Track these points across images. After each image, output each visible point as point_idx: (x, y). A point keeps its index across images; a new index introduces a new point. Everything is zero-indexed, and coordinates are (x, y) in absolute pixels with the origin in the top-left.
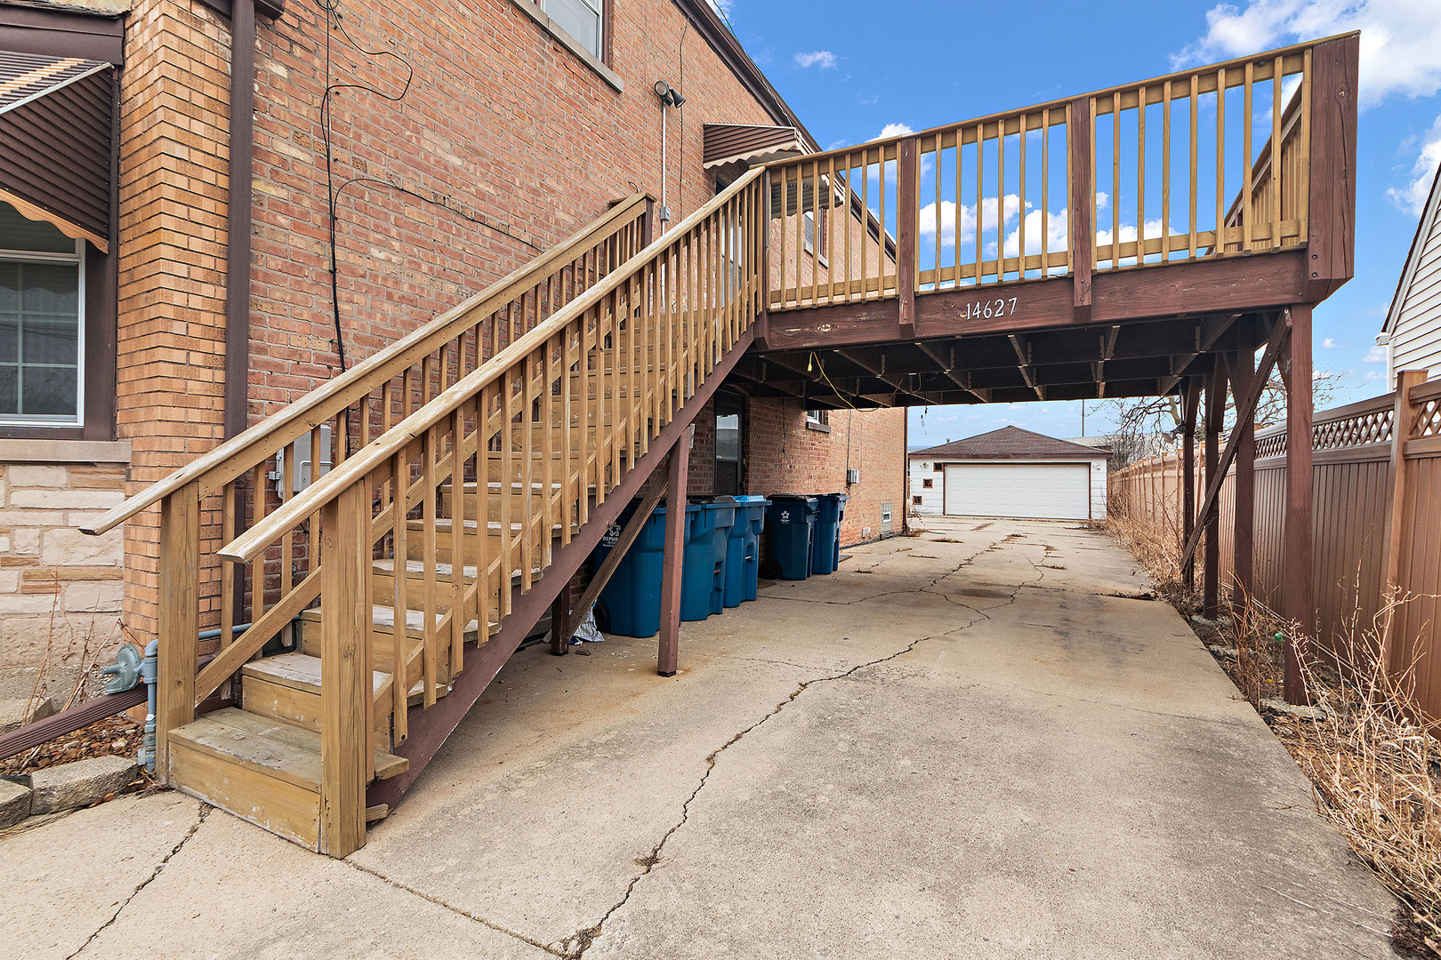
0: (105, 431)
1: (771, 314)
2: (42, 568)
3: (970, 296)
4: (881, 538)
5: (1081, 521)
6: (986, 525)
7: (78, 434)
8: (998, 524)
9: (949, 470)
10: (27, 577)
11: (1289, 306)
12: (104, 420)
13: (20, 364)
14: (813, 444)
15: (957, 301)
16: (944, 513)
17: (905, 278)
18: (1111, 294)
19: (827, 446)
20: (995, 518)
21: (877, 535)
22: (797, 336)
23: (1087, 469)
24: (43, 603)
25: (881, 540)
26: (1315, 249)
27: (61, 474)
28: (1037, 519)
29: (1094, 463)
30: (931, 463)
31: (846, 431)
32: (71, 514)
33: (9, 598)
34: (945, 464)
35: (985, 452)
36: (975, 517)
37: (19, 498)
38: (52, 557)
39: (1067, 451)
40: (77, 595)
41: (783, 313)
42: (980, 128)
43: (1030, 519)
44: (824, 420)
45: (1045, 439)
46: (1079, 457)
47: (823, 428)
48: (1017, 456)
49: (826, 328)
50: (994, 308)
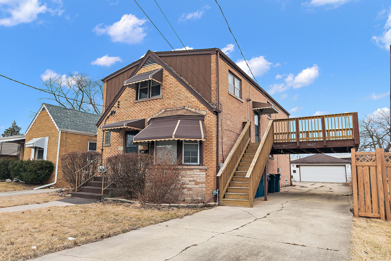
0: (202, 165)
1: (275, 143)
2: (197, 182)
3: (308, 142)
4: (286, 186)
5: (343, 183)
6: (314, 184)
7: (199, 165)
8: (318, 184)
9: (301, 167)
10: (195, 183)
11: (353, 147)
12: (201, 163)
13: (191, 157)
14: (271, 162)
15: (306, 143)
16: (300, 181)
17: (298, 139)
18: (329, 144)
19: (274, 162)
20: (317, 182)
21: (285, 185)
22: (279, 147)
23: (344, 167)
24: (197, 186)
25: (286, 187)
26: (355, 140)
27: (199, 170)
28: (330, 183)
29: (347, 165)
30: (295, 165)
31: (277, 158)
32: (200, 175)
33: (194, 185)
34: (300, 165)
35: (312, 162)
36: (310, 182)
37: (195, 173)
38: (198, 180)
39: (338, 161)
40: (200, 185)
41: (276, 143)
42: (308, 118)
43: (328, 183)
44: (273, 156)
45: (331, 157)
46: (342, 163)
47: (272, 158)
48: (322, 163)
49: (284, 146)
50: (312, 144)
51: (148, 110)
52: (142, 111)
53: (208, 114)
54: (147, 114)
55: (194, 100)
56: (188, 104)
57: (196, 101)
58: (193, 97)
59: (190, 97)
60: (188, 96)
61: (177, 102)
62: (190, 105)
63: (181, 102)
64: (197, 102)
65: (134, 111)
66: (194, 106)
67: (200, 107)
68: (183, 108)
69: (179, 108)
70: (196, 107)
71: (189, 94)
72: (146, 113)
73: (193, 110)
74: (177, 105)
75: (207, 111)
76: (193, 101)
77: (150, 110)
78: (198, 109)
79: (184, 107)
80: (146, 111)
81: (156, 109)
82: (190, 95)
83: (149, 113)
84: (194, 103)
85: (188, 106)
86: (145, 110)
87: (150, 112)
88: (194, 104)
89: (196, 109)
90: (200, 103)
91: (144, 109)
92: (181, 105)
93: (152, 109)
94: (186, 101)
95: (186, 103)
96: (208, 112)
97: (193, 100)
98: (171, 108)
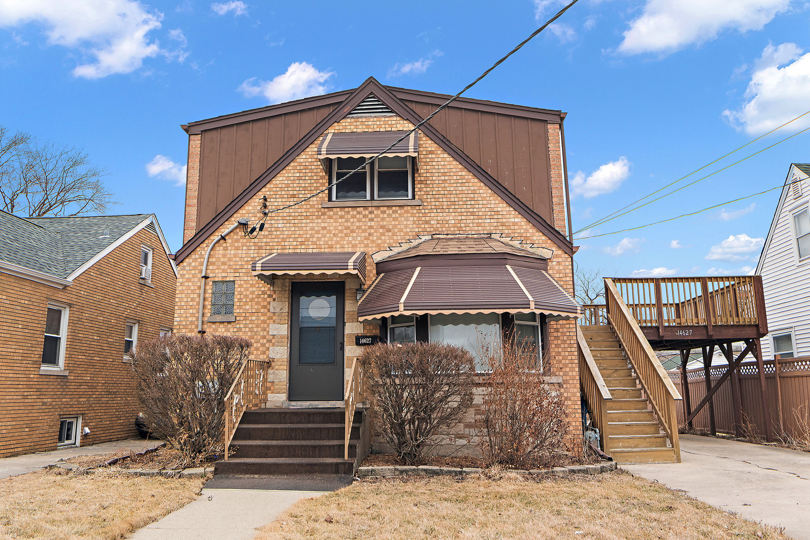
3: (679, 328)
12: (548, 370)
51: (376, 232)
52: (352, 231)
53: (557, 256)
54: (373, 242)
55: (517, 220)
56: (500, 228)
57: (523, 223)
58: (513, 212)
59: (504, 213)
60: (499, 209)
61: (468, 221)
62: (506, 231)
63: (480, 221)
64: (525, 227)
65: (324, 228)
66: (516, 235)
67: (535, 238)
68: (486, 236)
69: (475, 236)
70: (522, 239)
71: (501, 205)
72: (366, 238)
73: (516, 243)
74: (468, 229)
75: (554, 249)
76: (515, 224)
77: (381, 231)
78: (528, 242)
79: (491, 234)
80: (367, 234)
81: (401, 230)
82: (502, 207)
83: (379, 238)
84: (516, 227)
85: (502, 234)
86: (364, 231)
87: (383, 238)
88: (518, 231)
89: (524, 242)
90: (535, 231)
91: (359, 228)
92: (480, 228)
93: (389, 230)
94: (492, 221)
95: (495, 224)
96: (555, 253)
97: (512, 220)
98: (449, 232)
